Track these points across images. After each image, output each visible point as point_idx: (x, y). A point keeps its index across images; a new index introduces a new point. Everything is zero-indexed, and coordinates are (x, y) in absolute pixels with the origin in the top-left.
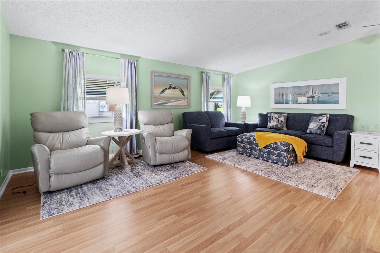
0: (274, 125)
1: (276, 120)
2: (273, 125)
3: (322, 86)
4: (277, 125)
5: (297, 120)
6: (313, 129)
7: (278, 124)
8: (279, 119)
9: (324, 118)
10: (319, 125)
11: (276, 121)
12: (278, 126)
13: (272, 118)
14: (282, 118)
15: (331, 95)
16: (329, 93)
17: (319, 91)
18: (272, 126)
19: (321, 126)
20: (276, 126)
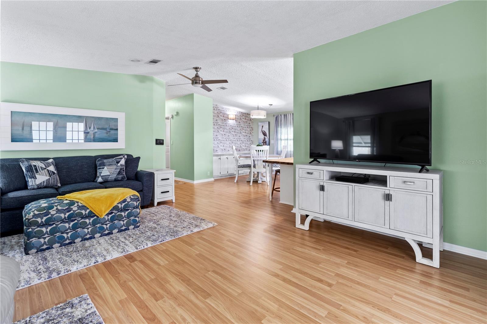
0: (44, 182)
1: (45, 171)
2: (42, 181)
3: (100, 119)
4: (48, 181)
5: (73, 168)
6: (110, 175)
7: (50, 178)
8: (48, 170)
9: (122, 159)
10: (118, 169)
11: (46, 174)
12: (51, 182)
13: (36, 170)
14: (52, 166)
15: (109, 132)
16: (107, 129)
17: (95, 125)
18: (41, 183)
19: (122, 170)
20: (47, 183)
